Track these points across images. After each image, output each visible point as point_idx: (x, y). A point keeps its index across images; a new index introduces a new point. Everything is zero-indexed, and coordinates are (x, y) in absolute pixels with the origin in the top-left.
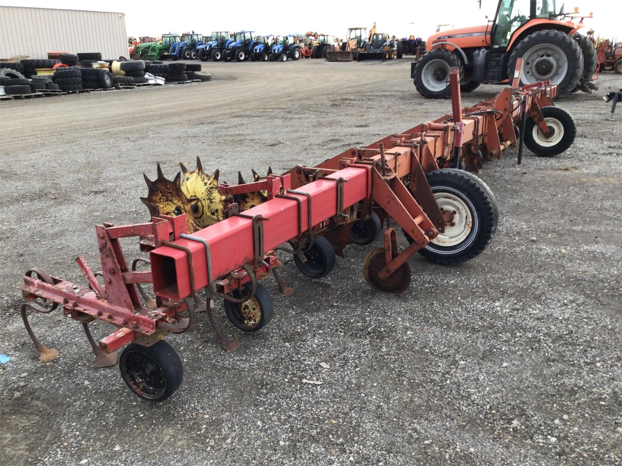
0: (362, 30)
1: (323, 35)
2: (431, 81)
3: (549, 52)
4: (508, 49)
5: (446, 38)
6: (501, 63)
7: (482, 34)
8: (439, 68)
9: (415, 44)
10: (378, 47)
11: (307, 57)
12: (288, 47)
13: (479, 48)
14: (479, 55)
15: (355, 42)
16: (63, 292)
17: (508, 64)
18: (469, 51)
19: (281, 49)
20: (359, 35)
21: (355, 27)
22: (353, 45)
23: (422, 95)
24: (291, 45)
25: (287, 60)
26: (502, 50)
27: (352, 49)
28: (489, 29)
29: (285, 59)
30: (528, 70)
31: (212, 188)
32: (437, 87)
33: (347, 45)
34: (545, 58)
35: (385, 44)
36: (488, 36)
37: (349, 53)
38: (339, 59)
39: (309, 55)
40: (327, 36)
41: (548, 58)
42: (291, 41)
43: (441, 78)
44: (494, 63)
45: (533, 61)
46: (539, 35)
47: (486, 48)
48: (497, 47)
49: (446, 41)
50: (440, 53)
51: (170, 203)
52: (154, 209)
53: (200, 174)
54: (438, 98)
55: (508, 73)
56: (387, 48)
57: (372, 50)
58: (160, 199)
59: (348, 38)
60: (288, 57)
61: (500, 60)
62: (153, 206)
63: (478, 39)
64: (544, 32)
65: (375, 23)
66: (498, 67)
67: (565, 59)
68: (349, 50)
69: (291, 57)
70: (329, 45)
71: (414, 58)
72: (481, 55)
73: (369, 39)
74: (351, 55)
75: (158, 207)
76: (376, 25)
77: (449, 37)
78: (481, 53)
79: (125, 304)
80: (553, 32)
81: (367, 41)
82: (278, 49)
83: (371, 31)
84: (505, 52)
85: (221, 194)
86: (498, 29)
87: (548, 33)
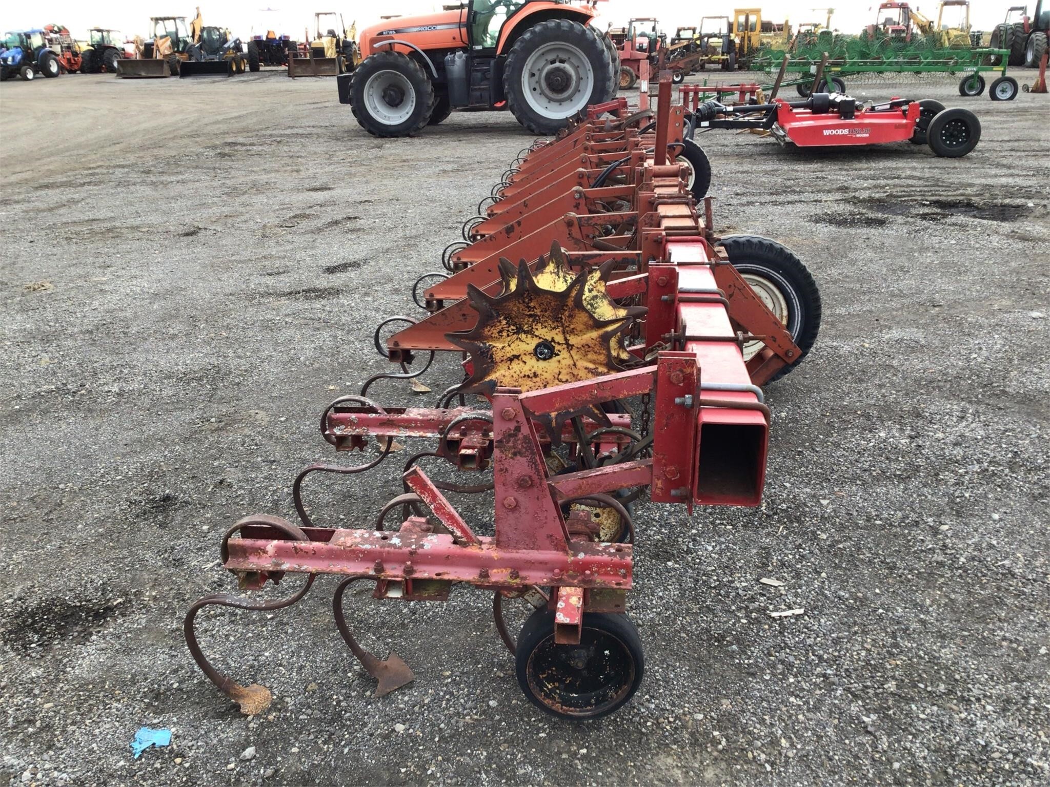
0: (177, 21)
1: (99, 31)
2: (379, 108)
3: (563, 56)
4: (499, 52)
5: (393, 34)
6: (490, 75)
7: (454, 26)
8: (390, 85)
9: (278, 45)
10: (215, 51)
11: (74, 72)
12: (33, 53)
13: (453, 50)
14: (453, 61)
15: (169, 43)
16: (363, 552)
17: (504, 76)
18: (438, 54)
19: (19, 57)
20: (174, 30)
21: (162, 16)
22: (164, 48)
23: (370, 131)
24: (39, 48)
25: (35, 78)
26: (489, 53)
27: (165, 56)
28: (464, 19)
29: (30, 75)
30: (534, 85)
31: (595, 297)
32: (394, 118)
33: (155, 47)
34: (557, 64)
35: (226, 46)
36: (464, 30)
37: (160, 63)
38: (143, 74)
39: (76, 67)
40: (108, 31)
41: (562, 65)
42: (36, 41)
43: (398, 101)
44: (479, 75)
45: (540, 70)
46: (546, 28)
47: (464, 50)
48: (479, 48)
49: (393, 38)
50: (391, 59)
51: (523, 336)
52: (482, 353)
53: (561, 274)
54: (397, 137)
55: (505, 91)
56: (231, 54)
57: (205, 57)
58: (501, 332)
59: (152, 35)
60: (35, 72)
61: (488, 70)
62: (480, 348)
63: (446, 35)
64: (552, 24)
65: (197, 8)
66: (486, 82)
67: (589, 66)
68: (159, 57)
69: (43, 71)
70: (115, 48)
71: (284, 71)
72: (458, 61)
73: (193, 36)
74: (166, 67)
75: (490, 348)
76: (201, 11)
77: (397, 31)
78: (456, 59)
79: (548, 542)
80: (565, 24)
81: (189, 40)
82: (13, 58)
83: (193, 23)
84: (493, 56)
85: (614, 308)
86: (478, 17)
87: (558, 25)
